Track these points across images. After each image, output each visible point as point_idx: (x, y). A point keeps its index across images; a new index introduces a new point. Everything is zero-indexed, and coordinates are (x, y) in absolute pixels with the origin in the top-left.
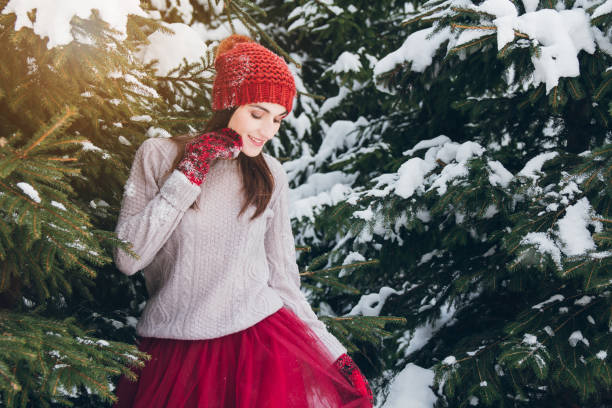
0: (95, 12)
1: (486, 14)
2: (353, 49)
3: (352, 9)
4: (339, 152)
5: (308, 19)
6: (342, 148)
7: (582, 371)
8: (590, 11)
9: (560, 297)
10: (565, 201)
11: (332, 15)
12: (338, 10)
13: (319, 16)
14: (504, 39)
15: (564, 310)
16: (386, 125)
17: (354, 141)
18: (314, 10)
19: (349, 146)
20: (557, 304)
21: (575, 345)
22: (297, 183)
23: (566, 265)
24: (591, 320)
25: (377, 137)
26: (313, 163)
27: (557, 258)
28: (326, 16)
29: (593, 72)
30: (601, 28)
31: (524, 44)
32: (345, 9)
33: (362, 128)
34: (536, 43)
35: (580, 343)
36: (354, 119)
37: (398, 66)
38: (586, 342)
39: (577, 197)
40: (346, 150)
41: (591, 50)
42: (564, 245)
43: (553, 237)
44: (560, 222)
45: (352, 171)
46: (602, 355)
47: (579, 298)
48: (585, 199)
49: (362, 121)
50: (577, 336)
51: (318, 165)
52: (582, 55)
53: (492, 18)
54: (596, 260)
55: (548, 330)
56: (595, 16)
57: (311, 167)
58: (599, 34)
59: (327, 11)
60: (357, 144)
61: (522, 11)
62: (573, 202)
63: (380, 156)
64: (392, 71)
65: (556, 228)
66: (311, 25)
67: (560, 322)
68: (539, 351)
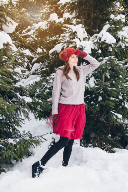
0: (8, 42)
1: (74, 42)
2: (40, 48)
3: (40, 39)
4: (36, 71)
5: (30, 41)
6: (36, 69)
7: (93, 108)
8: (93, 41)
9: (89, 95)
10: (90, 77)
11: (35, 40)
12: (36, 39)
13: (33, 40)
14: (78, 46)
15: (90, 98)
16: (46, 64)
17: (39, 68)
18: (31, 39)
19: (38, 69)
20: (89, 97)
21: (92, 104)
22: (26, 78)
23: (91, 89)
24: (95, 99)
25: (44, 67)
26: (30, 73)
27: (89, 88)
28: (34, 40)
29: (94, 52)
30: (95, 44)
31: (81, 47)
32: (38, 39)
33: (41, 65)
34: (83, 47)
35: (93, 103)
36: (39, 63)
37: (54, 51)
38: (94, 103)
39: (92, 76)
40: (37, 70)
41: (93, 49)
42: (90, 85)
43: (88, 84)
44: (89, 81)
45: (40, 74)
46: (97, 105)
47: (92, 95)
48: (93, 77)
49: (41, 63)
50: (92, 102)
51: (31, 73)
52: (92, 49)
53: (75, 42)
54: (96, 88)
55: (87, 101)
56: (94, 42)
57: (29, 74)
58: (95, 45)
59: (34, 39)
60: (40, 69)
61: (80, 41)
62: (91, 77)
63: (47, 71)
64: (53, 52)
65: (88, 82)
66: (31, 42)
67: (89, 99)
68: (86, 105)
